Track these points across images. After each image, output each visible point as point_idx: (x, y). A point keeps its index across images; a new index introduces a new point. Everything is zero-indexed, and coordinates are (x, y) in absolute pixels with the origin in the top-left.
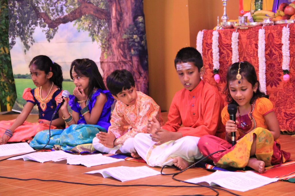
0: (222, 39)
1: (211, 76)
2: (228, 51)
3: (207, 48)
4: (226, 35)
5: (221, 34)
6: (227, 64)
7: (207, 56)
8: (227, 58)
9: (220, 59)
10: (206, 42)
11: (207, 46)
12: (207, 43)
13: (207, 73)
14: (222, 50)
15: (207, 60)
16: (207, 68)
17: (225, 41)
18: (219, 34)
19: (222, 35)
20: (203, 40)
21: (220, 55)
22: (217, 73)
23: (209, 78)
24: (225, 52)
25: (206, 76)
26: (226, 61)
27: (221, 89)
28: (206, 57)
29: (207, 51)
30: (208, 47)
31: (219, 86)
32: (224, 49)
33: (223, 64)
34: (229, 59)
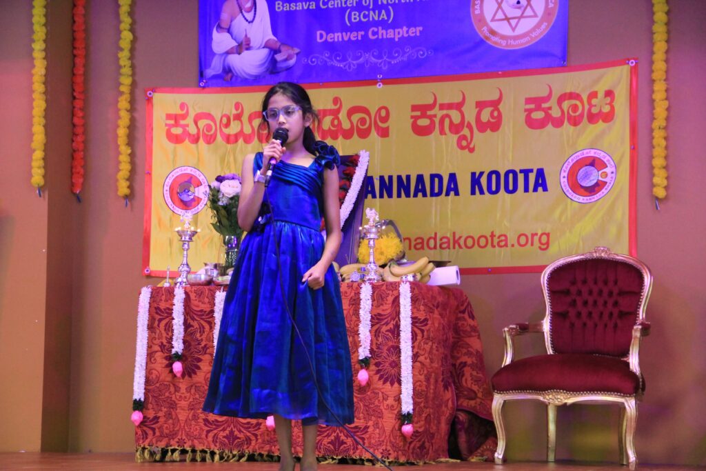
0: (192, 301)
1: (163, 366)
2: (202, 322)
3: (158, 317)
4: (200, 296)
5: (190, 293)
6: (199, 344)
7: (158, 331)
8: (198, 335)
9: (184, 337)
10: (156, 305)
11: (157, 313)
12: (157, 309)
13: (155, 359)
14: (190, 321)
15: (157, 336)
16: (157, 351)
17: (198, 306)
18: (186, 293)
19: (193, 296)
20: (150, 303)
21: (185, 330)
22: (178, 360)
23: (159, 369)
24: (195, 324)
25: (152, 365)
26: (197, 340)
27: (180, 388)
28: (155, 333)
29: (157, 323)
30: (160, 315)
31: (177, 384)
32: (193, 319)
33: (190, 345)
34: (204, 336)
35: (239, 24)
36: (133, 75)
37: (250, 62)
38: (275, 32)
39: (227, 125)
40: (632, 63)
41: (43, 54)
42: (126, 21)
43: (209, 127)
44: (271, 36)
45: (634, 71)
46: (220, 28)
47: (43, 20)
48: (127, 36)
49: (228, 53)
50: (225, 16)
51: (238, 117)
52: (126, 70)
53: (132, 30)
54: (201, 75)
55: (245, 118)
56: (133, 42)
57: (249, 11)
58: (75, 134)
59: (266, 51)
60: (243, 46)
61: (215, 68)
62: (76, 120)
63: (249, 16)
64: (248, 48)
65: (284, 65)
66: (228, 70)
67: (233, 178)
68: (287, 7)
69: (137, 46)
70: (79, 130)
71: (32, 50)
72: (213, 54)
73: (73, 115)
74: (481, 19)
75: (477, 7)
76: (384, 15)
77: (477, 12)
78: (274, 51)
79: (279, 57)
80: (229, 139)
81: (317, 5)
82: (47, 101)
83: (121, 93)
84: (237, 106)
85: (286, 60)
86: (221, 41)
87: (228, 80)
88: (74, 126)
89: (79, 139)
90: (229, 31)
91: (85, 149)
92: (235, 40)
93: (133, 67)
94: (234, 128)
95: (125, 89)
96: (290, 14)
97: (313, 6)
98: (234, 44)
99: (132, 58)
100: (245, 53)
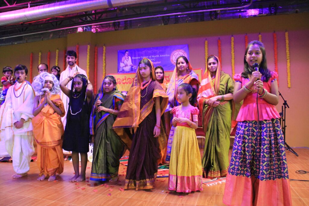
35: (125, 62)
36: (105, 71)
37: (127, 69)
38: (132, 63)
39: (123, 81)
40: (202, 69)
41: (88, 68)
42: (104, 61)
43: (120, 81)
44: (131, 64)
45: (202, 71)
46: (122, 62)
47: (89, 62)
48: (104, 64)
49: (123, 67)
50: (123, 60)
51: (125, 79)
52: (104, 71)
53: (105, 63)
54: (118, 71)
55: (127, 79)
56: (106, 65)
57: (127, 59)
58: (95, 83)
59: (130, 67)
60: (126, 65)
61: (121, 69)
62: (95, 80)
63: (127, 60)
64: (127, 66)
65: (134, 69)
66: (123, 70)
67: (124, 92)
68: (134, 58)
69: (106, 66)
70: (95, 82)
71: (87, 67)
72: (120, 67)
73: (94, 79)
74: (172, 60)
75: (171, 58)
76: (153, 59)
77: (172, 59)
78: (132, 66)
79: (133, 68)
80: (123, 83)
81: (140, 58)
82: (89, 77)
83: (103, 75)
84: (125, 77)
85: (134, 68)
86: (122, 65)
87: (123, 72)
88: (94, 81)
89: (96, 83)
90: (123, 63)
91: (97, 86)
92: (124, 64)
93: (105, 70)
94: (124, 81)
95: (104, 74)
96: (135, 60)
97: (139, 58)
98: (124, 65)
99: (105, 68)
100: (127, 67)
